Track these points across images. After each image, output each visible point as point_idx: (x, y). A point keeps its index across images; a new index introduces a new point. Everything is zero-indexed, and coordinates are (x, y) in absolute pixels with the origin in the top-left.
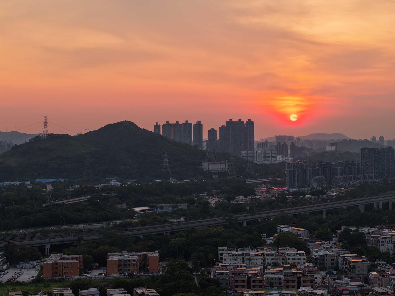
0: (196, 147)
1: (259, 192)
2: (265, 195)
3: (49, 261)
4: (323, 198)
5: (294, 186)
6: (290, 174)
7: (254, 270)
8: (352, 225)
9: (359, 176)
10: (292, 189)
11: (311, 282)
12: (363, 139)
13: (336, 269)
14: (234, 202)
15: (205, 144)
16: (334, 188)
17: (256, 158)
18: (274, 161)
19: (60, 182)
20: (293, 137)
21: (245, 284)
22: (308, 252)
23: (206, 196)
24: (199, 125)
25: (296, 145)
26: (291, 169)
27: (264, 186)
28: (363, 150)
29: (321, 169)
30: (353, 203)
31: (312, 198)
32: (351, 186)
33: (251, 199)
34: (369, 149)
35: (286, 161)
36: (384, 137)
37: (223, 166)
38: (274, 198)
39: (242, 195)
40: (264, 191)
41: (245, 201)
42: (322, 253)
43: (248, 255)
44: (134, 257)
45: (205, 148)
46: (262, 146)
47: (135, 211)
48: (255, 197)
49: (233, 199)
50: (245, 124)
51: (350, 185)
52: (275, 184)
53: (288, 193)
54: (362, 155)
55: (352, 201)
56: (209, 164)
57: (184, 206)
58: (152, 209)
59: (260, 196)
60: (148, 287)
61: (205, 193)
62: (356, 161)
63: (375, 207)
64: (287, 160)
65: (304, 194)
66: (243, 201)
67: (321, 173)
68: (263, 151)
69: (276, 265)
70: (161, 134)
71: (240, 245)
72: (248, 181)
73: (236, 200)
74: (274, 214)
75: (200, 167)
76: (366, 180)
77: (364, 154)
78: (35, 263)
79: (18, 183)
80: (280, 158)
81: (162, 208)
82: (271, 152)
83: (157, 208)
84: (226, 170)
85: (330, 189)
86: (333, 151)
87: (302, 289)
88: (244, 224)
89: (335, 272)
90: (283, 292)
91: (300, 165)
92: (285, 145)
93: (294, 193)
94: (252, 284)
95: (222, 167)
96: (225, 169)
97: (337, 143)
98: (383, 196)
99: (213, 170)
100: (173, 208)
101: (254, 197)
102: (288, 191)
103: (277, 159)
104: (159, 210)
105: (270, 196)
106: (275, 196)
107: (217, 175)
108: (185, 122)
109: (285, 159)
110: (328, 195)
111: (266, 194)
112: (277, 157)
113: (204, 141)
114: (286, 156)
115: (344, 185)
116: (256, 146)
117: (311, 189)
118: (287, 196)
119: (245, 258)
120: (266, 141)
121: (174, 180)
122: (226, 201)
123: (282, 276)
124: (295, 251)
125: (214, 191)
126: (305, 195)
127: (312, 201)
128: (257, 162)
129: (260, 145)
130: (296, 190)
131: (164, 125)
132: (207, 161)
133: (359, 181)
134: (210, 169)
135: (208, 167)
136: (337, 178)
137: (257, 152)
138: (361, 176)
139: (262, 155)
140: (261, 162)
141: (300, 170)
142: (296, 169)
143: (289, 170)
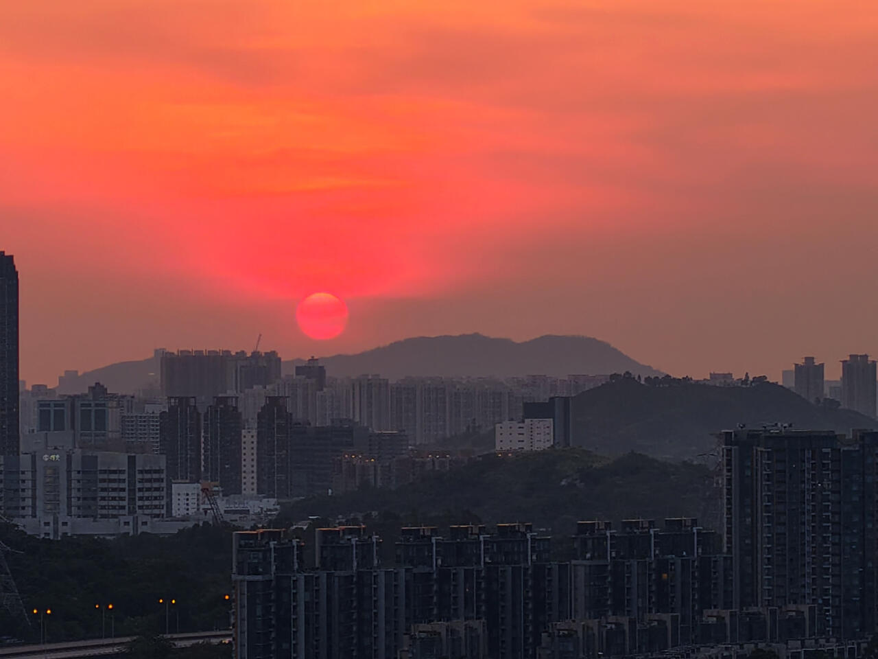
6: (259, 611)
9: (709, 617)
12: (738, 375)
17: (29, 502)
18: (148, 519)
20: (278, 360)
25: (299, 416)
26: (266, 571)
35: (228, 518)
36: (877, 364)
46: (73, 427)
54: (729, 480)
62: (694, 522)
64: (237, 517)
68: (77, 454)
76: (761, 645)
77: (748, 473)
80: (193, 501)
82: (132, 461)
86: (544, 453)
91: (322, 548)
92: (226, 416)
97: (566, 400)
103: (169, 505)
109: (222, 505)
112: (170, 495)
114: (232, 486)
116: (28, 420)
120: (98, 389)
128: (35, 524)
133: (714, 651)
136: (571, 634)
137: (38, 463)
138: (727, 620)
139: (69, 480)
140: (62, 529)
141: (324, 579)
142: (300, 570)
143: (249, 582)
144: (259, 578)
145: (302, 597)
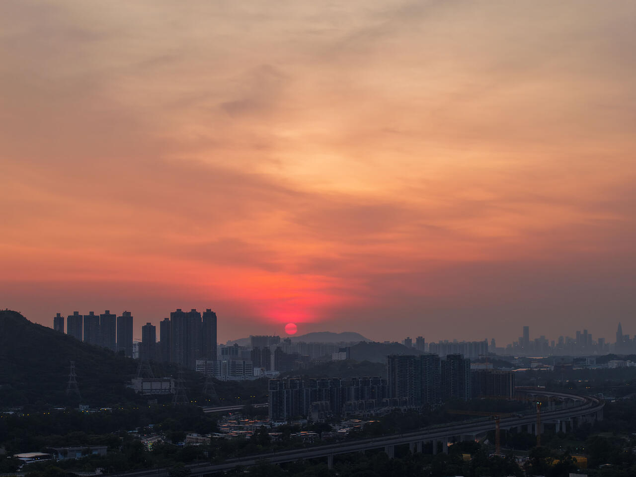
0: (122, 353)
1: (224, 426)
2: (234, 433)
4: (327, 436)
5: (281, 417)
6: (275, 399)
9: (384, 400)
10: (278, 422)
12: (391, 342)
14: (184, 444)
15: (136, 349)
16: (346, 420)
17: (219, 372)
18: (248, 377)
20: (280, 338)
23: (138, 433)
24: (127, 319)
25: (285, 351)
26: (277, 389)
27: (232, 418)
28: (392, 358)
29: (324, 390)
30: (376, 443)
31: (310, 436)
32: (372, 418)
33: (212, 438)
34: (400, 357)
35: (267, 376)
36: (424, 339)
37: (166, 385)
38: (248, 437)
39: (197, 432)
40: (233, 425)
41: (201, 441)
45: (136, 356)
46: (230, 354)
47: (20, 459)
48: (218, 435)
49: (183, 438)
50: (202, 317)
51: (372, 414)
52: (251, 413)
53: (272, 428)
54: (389, 367)
55: (375, 441)
56: (143, 381)
57: (101, 451)
58: (49, 456)
59: (225, 433)
61: (137, 428)
62: (380, 377)
63: (411, 449)
64: (270, 376)
65: (296, 429)
66: (199, 441)
67: (324, 396)
68: (231, 361)
70: (66, 332)
72: (207, 410)
73: (187, 440)
74: (248, 463)
75: (129, 386)
76: (397, 407)
77: (393, 365)
80: (259, 372)
81: (65, 453)
82: (244, 362)
83: (57, 453)
84: (171, 391)
85: (339, 422)
86: (344, 361)
91: (290, 384)
92: (267, 352)
93: (280, 429)
95: (164, 386)
96: (170, 389)
97: (349, 347)
98: (423, 432)
99: (150, 391)
100: (84, 453)
101: (216, 435)
102: (271, 424)
103: (253, 374)
104: (61, 458)
105: (242, 433)
106: (251, 433)
107: (156, 400)
108: (104, 313)
109: (266, 373)
110: (335, 431)
111: (235, 430)
112: (253, 371)
113: (135, 345)
114: (268, 368)
115: (362, 414)
116: (219, 353)
117: (309, 422)
118: (269, 434)
120: (236, 345)
121: (85, 407)
122: (170, 442)
125: (151, 426)
126: (299, 431)
127: (310, 442)
128: (221, 377)
129: (226, 351)
130: (284, 423)
131: (70, 318)
132: (140, 377)
133: (385, 409)
134: (144, 390)
135: (142, 386)
136: (351, 404)
137: (222, 363)
138: (389, 401)
139: (229, 367)
140: (227, 379)
141: (291, 391)
142: (285, 389)
143: (273, 392)
144: (275, 391)
145: (285, 395)
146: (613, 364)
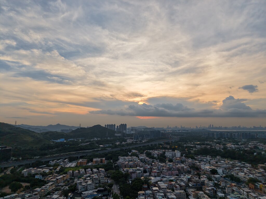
0: (114, 130)
1: (128, 141)
3: (79, 161)
4: (141, 143)
5: (135, 139)
7: (127, 163)
8: (148, 150)
11: (139, 166)
12: (150, 128)
13: (145, 162)
15: (116, 130)
18: (131, 133)
19: (83, 139)
20: (135, 127)
21: (124, 167)
22: (138, 157)
24: (115, 125)
25: (136, 129)
26: (135, 135)
27: (129, 139)
28: (150, 131)
29: (141, 135)
31: (139, 143)
36: (154, 127)
37: (120, 135)
39: (124, 142)
42: (142, 158)
43: (125, 158)
44: (99, 160)
47: (100, 146)
49: (122, 143)
50: (124, 125)
51: (147, 139)
52: (131, 139)
55: (148, 144)
57: (111, 145)
58: (104, 146)
60: (102, 168)
62: (148, 134)
63: (153, 145)
65: (137, 141)
69: (131, 161)
70: (106, 127)
71: (123, 156)
72: (125, 138)
74: (131, 147)
75: (115, 135)
78: (76, 161)
79: (73, 139)
81: (106, 145)
82: (130, 131)
85: (143, 140)
86: (144, 130)
87: (138, 168)
88: (124, 150)
89: (145, 163)
90: (133, 169)
92: (133, 129)
93: (135, 141)
94: (126, 166)
97: (144, 128)
98: (155, 142)
101: (126, 142)
105: (130, 142)
107: (118, 137)
108: (112, 124)
109: (133, 132)
110: (143, 142)
117: (139, 140)
119: (124, 159)
121: (109, 138)
122: (120, 143)
123: (133, 164)
124: (135, 157)
125: (118, 141)
129: (128, 129)
131: (107, 125)
132: (116, 133)
134: (117, 135)
146: (180, 131)
